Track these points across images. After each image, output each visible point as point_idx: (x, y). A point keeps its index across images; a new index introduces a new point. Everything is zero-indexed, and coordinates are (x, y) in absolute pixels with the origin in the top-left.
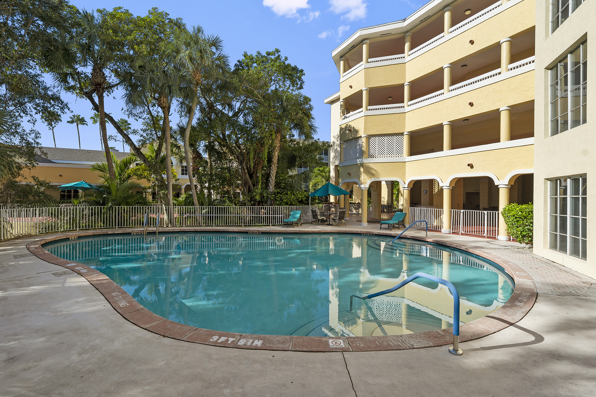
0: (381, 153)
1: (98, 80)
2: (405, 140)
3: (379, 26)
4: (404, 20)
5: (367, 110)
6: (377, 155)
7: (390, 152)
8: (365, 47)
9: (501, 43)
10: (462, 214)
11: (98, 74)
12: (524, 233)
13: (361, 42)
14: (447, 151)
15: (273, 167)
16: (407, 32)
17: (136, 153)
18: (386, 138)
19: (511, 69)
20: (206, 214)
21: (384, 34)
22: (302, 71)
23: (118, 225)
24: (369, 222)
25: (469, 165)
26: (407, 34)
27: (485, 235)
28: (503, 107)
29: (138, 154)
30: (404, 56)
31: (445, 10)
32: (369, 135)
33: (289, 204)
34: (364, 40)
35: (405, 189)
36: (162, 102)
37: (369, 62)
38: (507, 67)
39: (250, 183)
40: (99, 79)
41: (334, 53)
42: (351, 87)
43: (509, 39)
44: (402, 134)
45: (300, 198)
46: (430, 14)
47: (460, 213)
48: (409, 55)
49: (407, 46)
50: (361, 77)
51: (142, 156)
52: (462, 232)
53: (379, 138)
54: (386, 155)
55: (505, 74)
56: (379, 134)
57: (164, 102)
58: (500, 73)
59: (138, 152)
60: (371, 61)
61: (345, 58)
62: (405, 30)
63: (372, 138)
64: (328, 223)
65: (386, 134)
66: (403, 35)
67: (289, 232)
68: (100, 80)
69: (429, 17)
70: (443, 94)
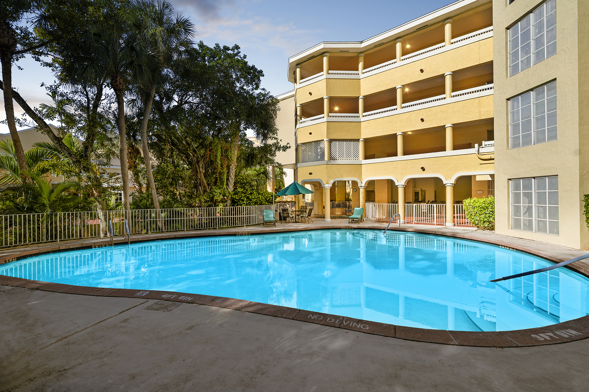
0: (341, 156)
1: (4, 40)
2: (361, 145)
3: (341, 43)
4: (362, 42)
5: (329, 116)
6: (337, 158)
7: (348, 156)
8: (325, 59)
9: (445, 75)
10: (414, 208)
11: (6, 33)
12: (485, 219)
13: (322, 53)
14: (400, 157)
15: (233, 166)
16: (361, 53)
17: (57, 143)
18: (345, 143)
19: (454, 96)
20: (168, 218)
21: (342, 51)
22: (261, 72)
23: (61, 238)
24: (331, 218)
25: (422, 168)
26: (362, 55)
27: (434, 223)
28: (448, 125)
29: (60, 145)
30: (358, 73)
31: (396, 41)
32: (331, 140)
33: (259, 203)
34: (324, 53)
35: (362, 187)
36: (118, 83)
37: (329, 74)
38: (451, 94)
39: (205, 182)
40: (6, 39)
41: (291, 60)
42: (310, 94)
43: (452, 73)
44: (358, 140)
45: (267, 197)
46: (384, 42)
47: (413, 207)
48: (363, 73)
49: (361, 65)
50: (322, 86)
51: (66, 147)
52: (415, 222)
53: (339, 142)
54: (345, 157)
55: (449, 100)
56: (339, 139)
57: (120, 84)
58: (445, 98)
59: (59, 142)
60: (331, 72)
61: (301, 66)
62: (360, 51)
63: (333, 142)
64: (295, 221)
65: (345, 139)
66: (357, 54)
67: (279, 231)
68: (8, 41)
69: (383, 44)
70: (396, 109)
